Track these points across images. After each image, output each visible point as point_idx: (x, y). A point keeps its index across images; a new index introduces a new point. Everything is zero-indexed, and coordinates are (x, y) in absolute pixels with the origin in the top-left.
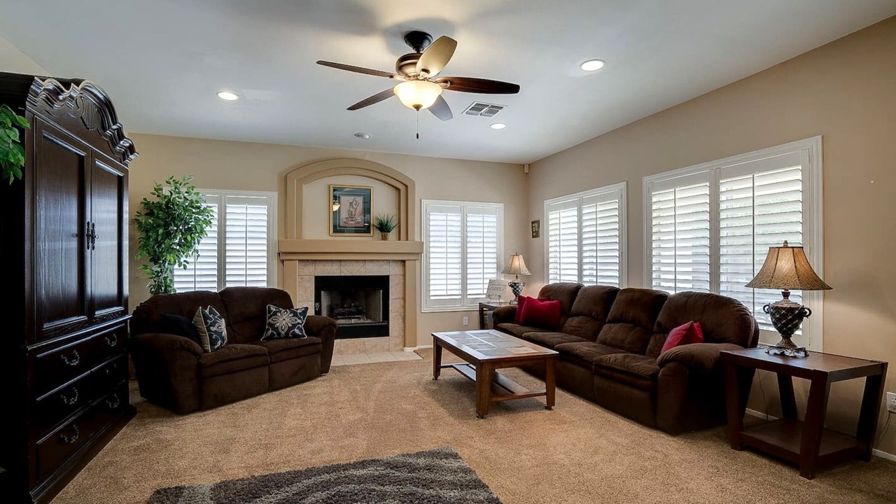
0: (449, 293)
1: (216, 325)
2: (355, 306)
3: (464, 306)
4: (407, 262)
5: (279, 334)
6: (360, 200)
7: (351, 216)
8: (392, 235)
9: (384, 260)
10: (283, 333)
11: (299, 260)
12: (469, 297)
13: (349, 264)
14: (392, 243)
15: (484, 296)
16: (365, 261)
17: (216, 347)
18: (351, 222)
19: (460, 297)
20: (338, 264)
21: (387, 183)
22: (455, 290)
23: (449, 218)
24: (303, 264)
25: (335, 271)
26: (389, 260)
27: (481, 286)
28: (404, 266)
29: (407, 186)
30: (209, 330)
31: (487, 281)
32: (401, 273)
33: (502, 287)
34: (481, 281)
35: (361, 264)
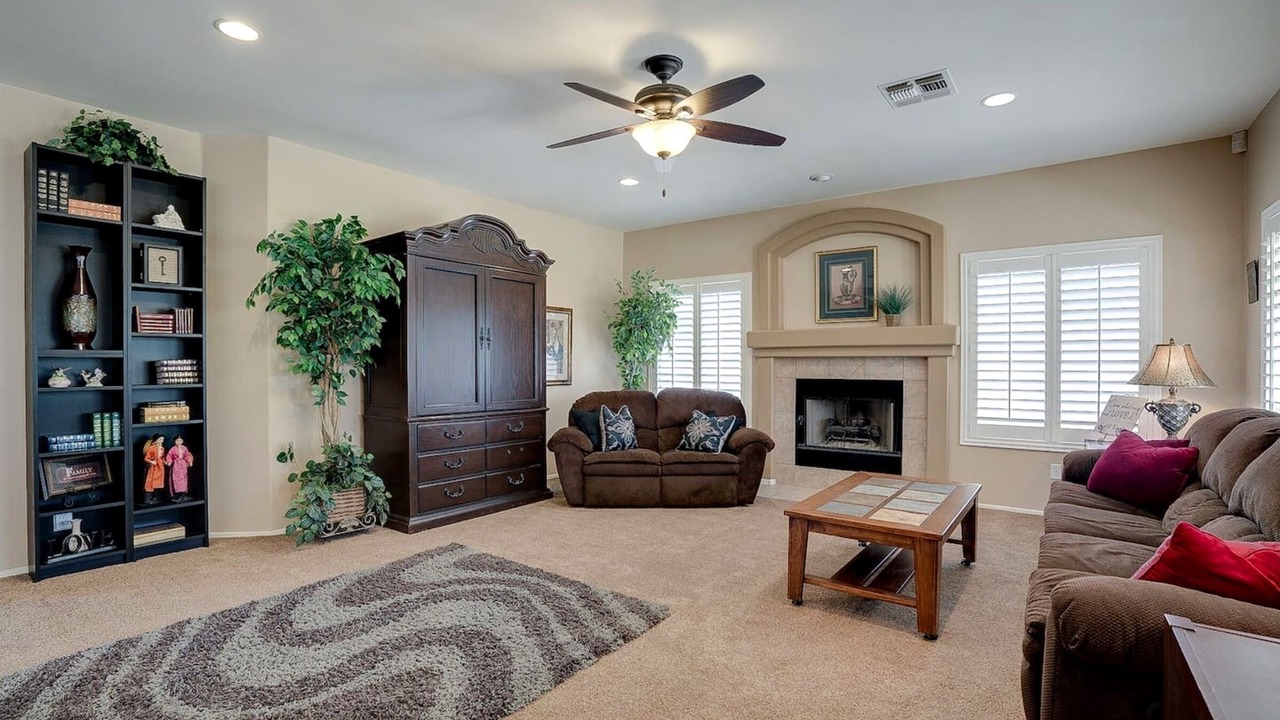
0: (1014, 415)
1: (615, 426)
2: (857, 425)
3: (1051, 442)
4: (929, 360)
5: (690, 445)
6: (858, 267)
7: (845, 293)
8: (907, 316)
9: (893, 357)
10: (693, 444)
11: (775, 358)
12: (1063, 426)
13: (841, 362)
14: (907, 329)
15: (1092, 427)
16: (864, 358)
17: (611, 448)
18: (847, 302)
19: (1042, 425)
20: (826, 362)
21: (900, 237)
22: (1029, 408)
23: (1014, 280)
24: (781, 362)
25: (822, 373)
26: (903, 357)
27: (1094, 408)
28: (927, 365)
29: (929, 236)
30: (606, 430)
31: (1105, 398)
32: (923, 377)
33: (1131, 411)
34: (1094, 397)
35: (859, 363)
